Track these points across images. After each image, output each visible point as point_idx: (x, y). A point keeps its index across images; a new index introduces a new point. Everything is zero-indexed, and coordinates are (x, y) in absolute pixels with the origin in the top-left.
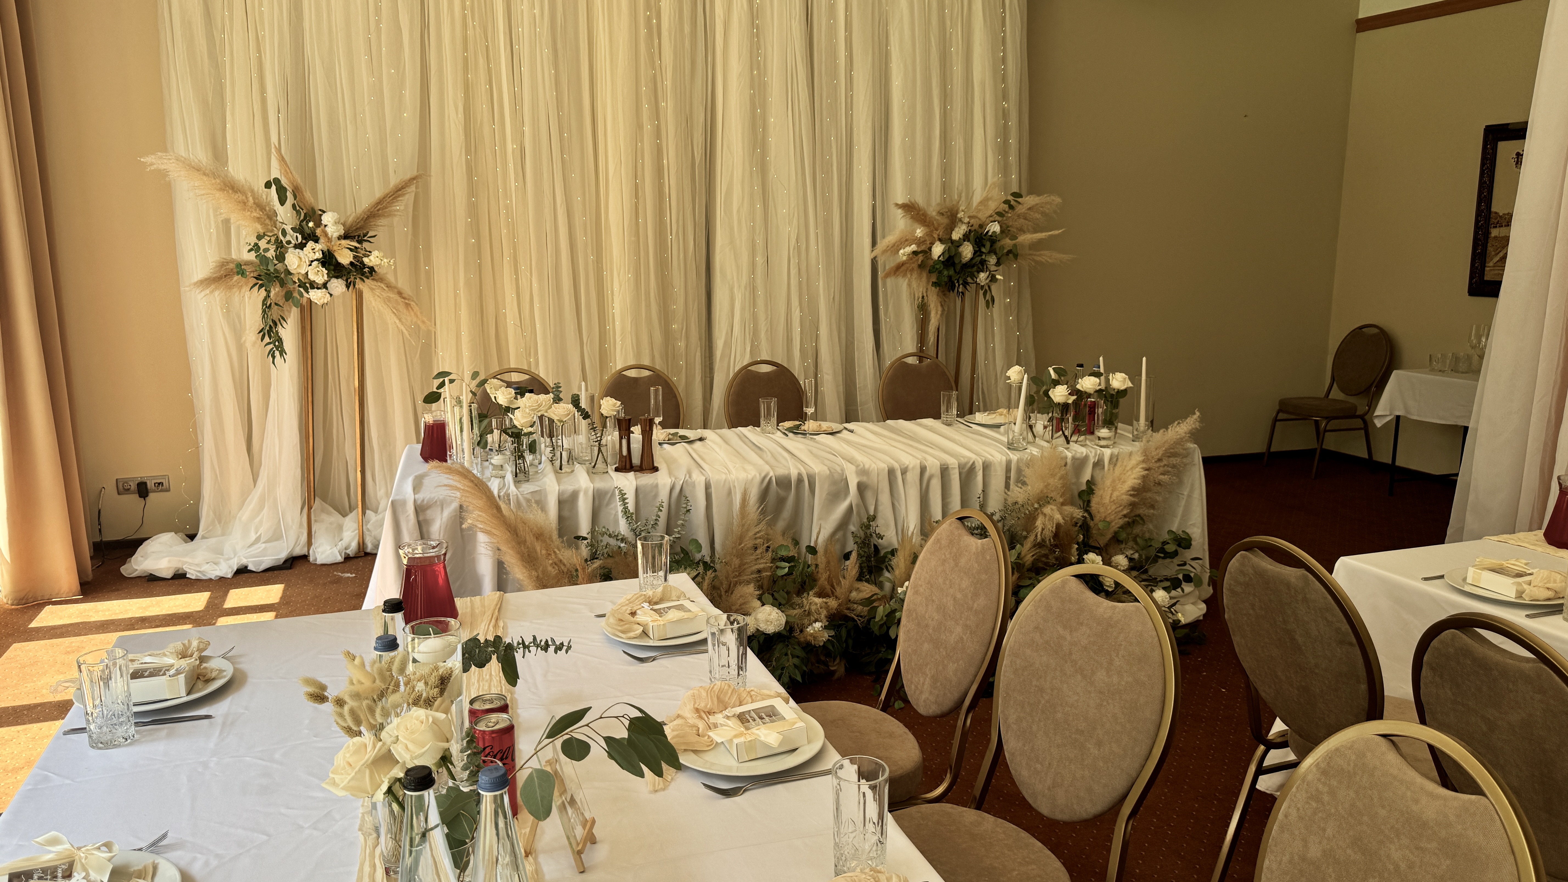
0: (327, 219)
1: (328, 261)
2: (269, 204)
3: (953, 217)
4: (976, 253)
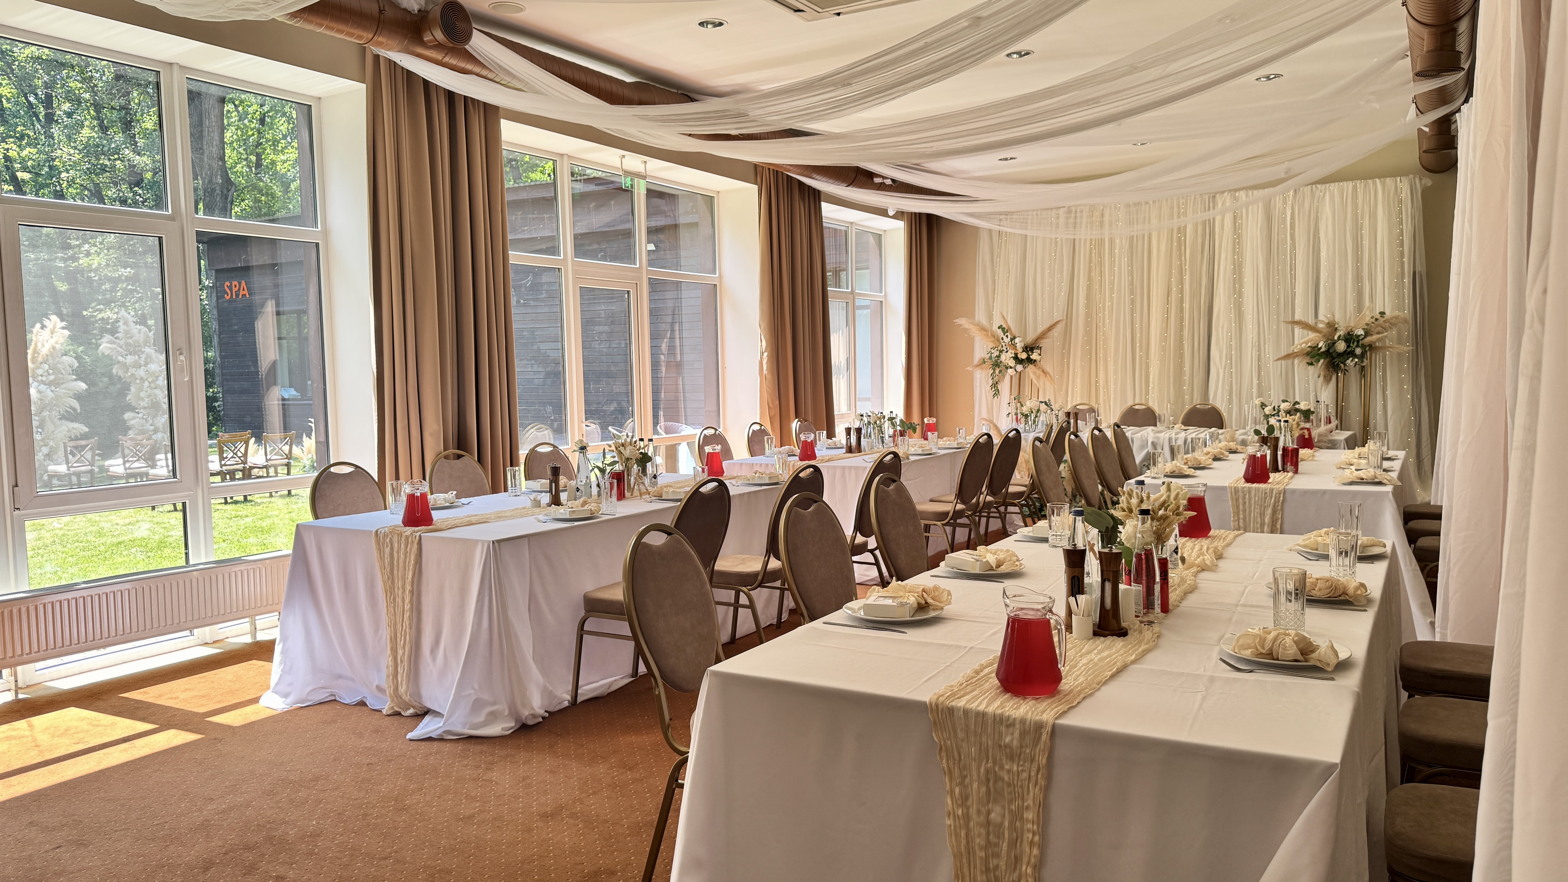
0: (1018, 341)
2: (999, 335)
3: (1332, 327)
4: (1348, 347)
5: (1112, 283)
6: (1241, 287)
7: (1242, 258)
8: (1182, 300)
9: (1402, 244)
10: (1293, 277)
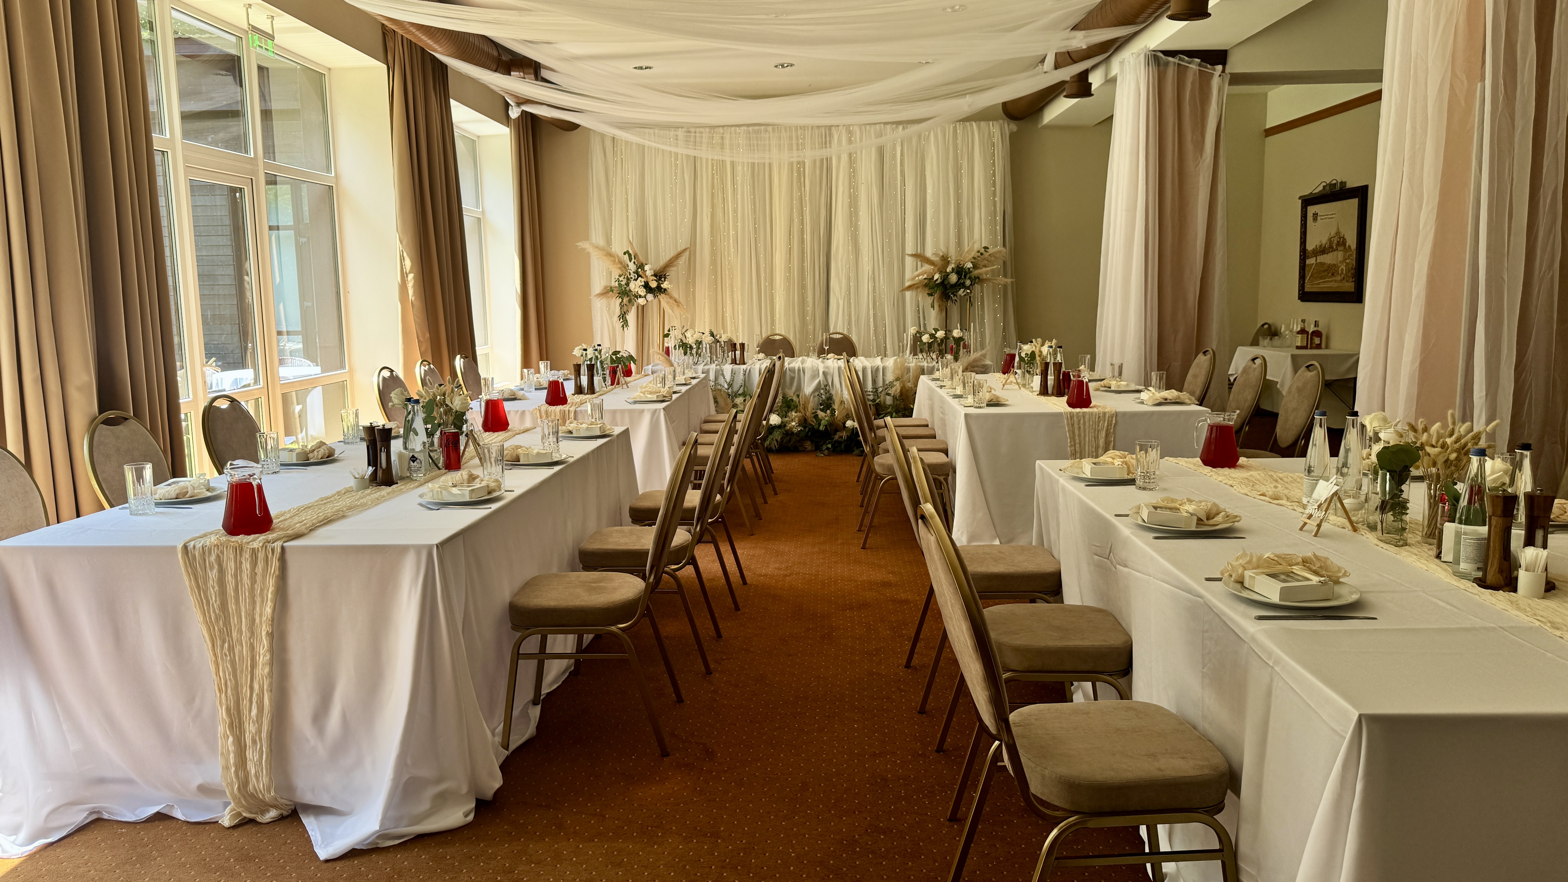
0: (647, 268)
1: (646, 286)
2: (624, 262)
3: (945, 260)
4: (959, 279)
5: (735, 211)
6: (857, 220)
7: (857, 192)
8: (802, 231)
9: (994, 185)
10: (904, 212)
